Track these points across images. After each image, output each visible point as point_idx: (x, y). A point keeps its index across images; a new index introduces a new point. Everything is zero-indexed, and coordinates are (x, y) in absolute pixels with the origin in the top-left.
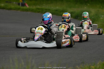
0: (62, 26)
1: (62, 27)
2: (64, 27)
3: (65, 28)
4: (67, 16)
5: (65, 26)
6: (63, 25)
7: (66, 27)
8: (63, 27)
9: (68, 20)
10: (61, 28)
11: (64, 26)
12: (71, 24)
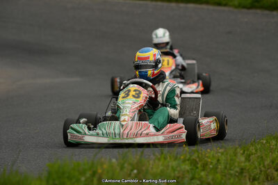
0: (129, 91)
1: (128, 95)
2: (134, 93)
3: (138, 97)
4: (152, 59)
5: (140, 93)
6: (133, 87)
7: (142, 95)
8: (132, 93)
9: (156, 72)
10: (123, 97)
11: (135, 91)
12: (166, 84)
